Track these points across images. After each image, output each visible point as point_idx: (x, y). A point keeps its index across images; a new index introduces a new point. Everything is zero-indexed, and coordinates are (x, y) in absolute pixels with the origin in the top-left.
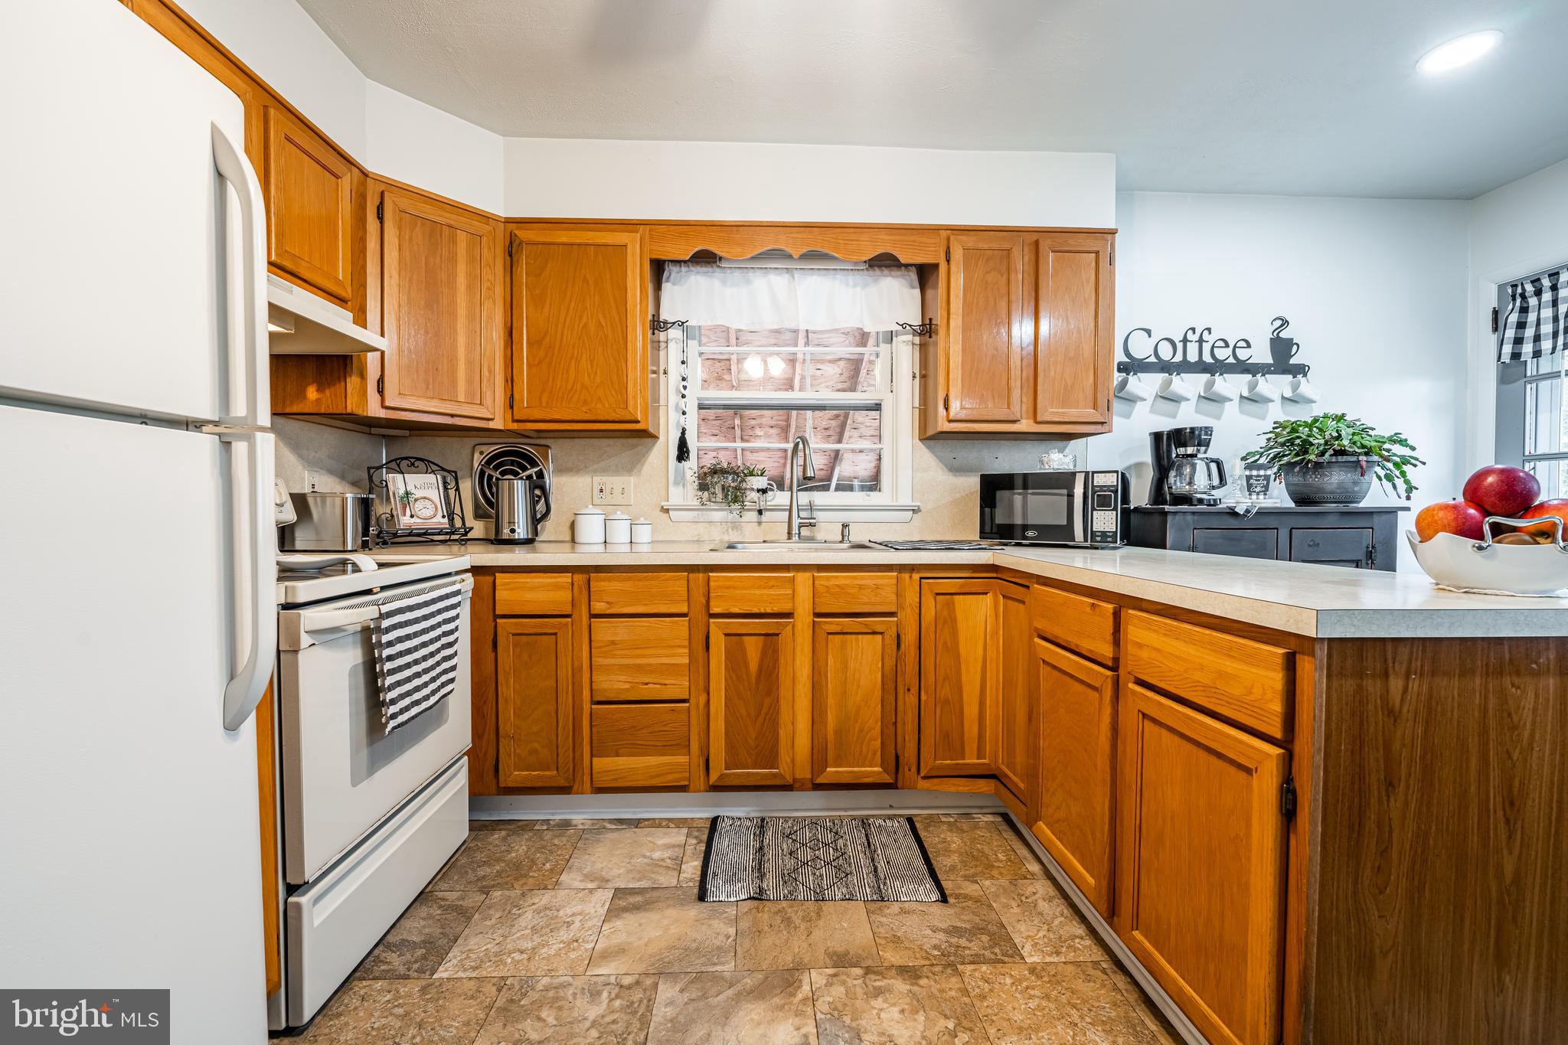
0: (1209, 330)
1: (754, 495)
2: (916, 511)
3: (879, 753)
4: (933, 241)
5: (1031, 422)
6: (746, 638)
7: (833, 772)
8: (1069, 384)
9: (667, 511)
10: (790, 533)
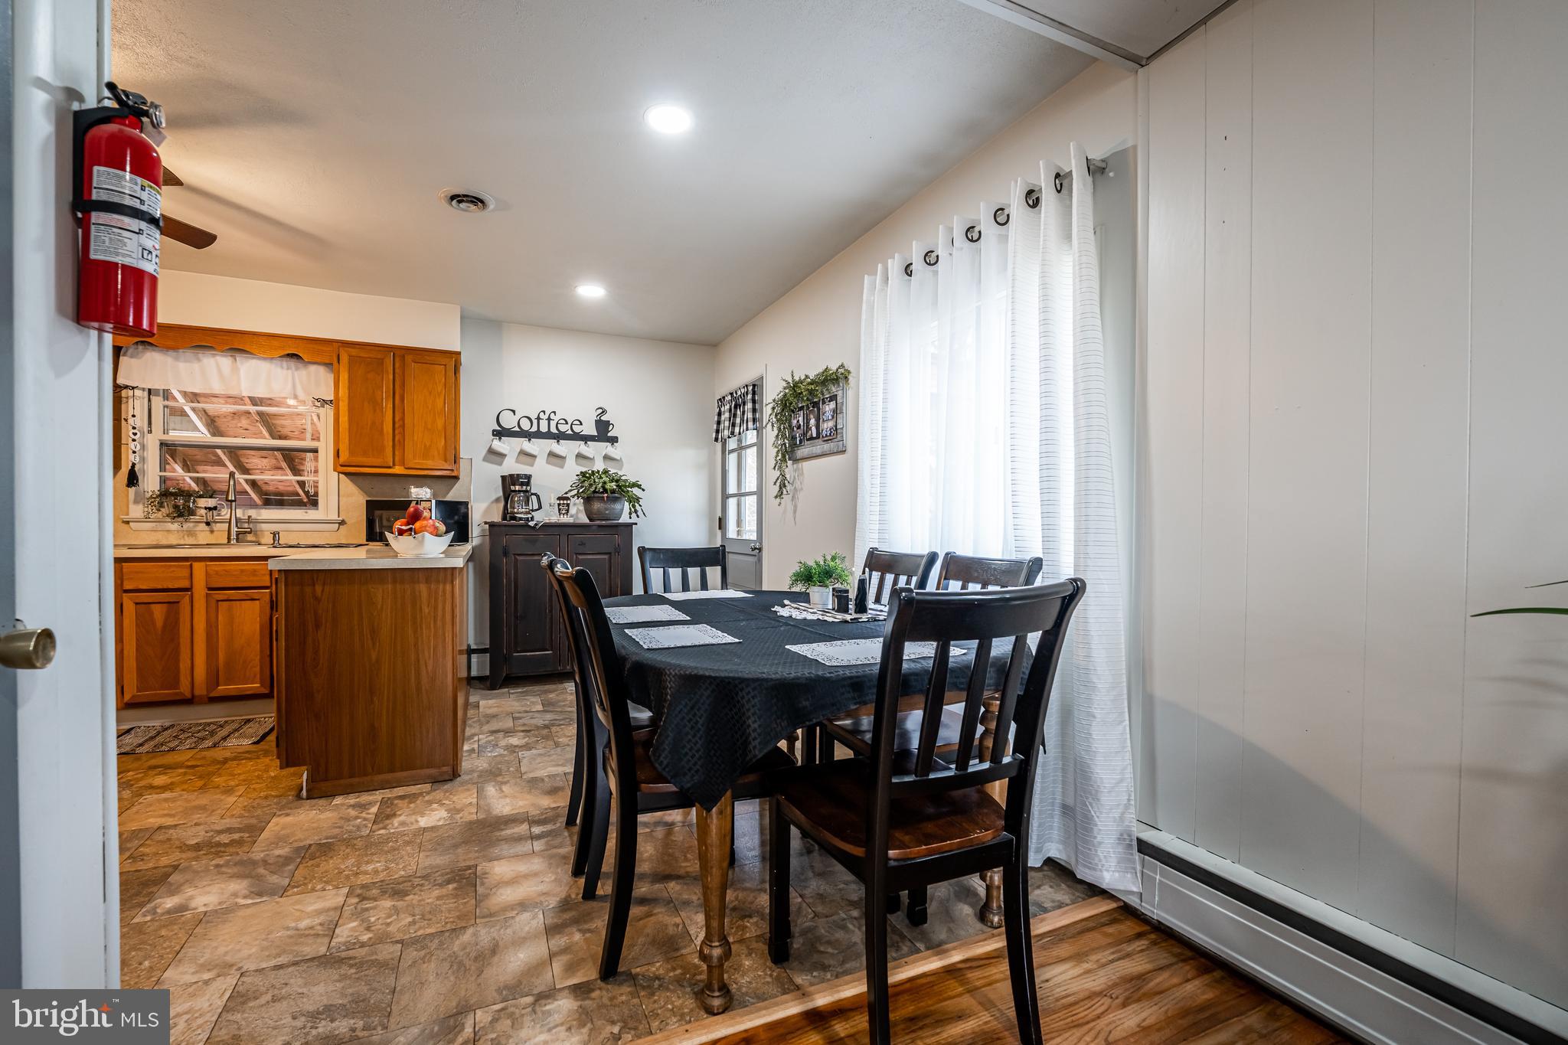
0: (554, 412)
1: (203, 512)
2: (342, 523)
3: (258, 676)
4: (329, 349)
5: (402, 468)
6: (153, 606)
7: (223, 689)
8: (428, 445)
9: (128, 523)
10: (229, 539)
